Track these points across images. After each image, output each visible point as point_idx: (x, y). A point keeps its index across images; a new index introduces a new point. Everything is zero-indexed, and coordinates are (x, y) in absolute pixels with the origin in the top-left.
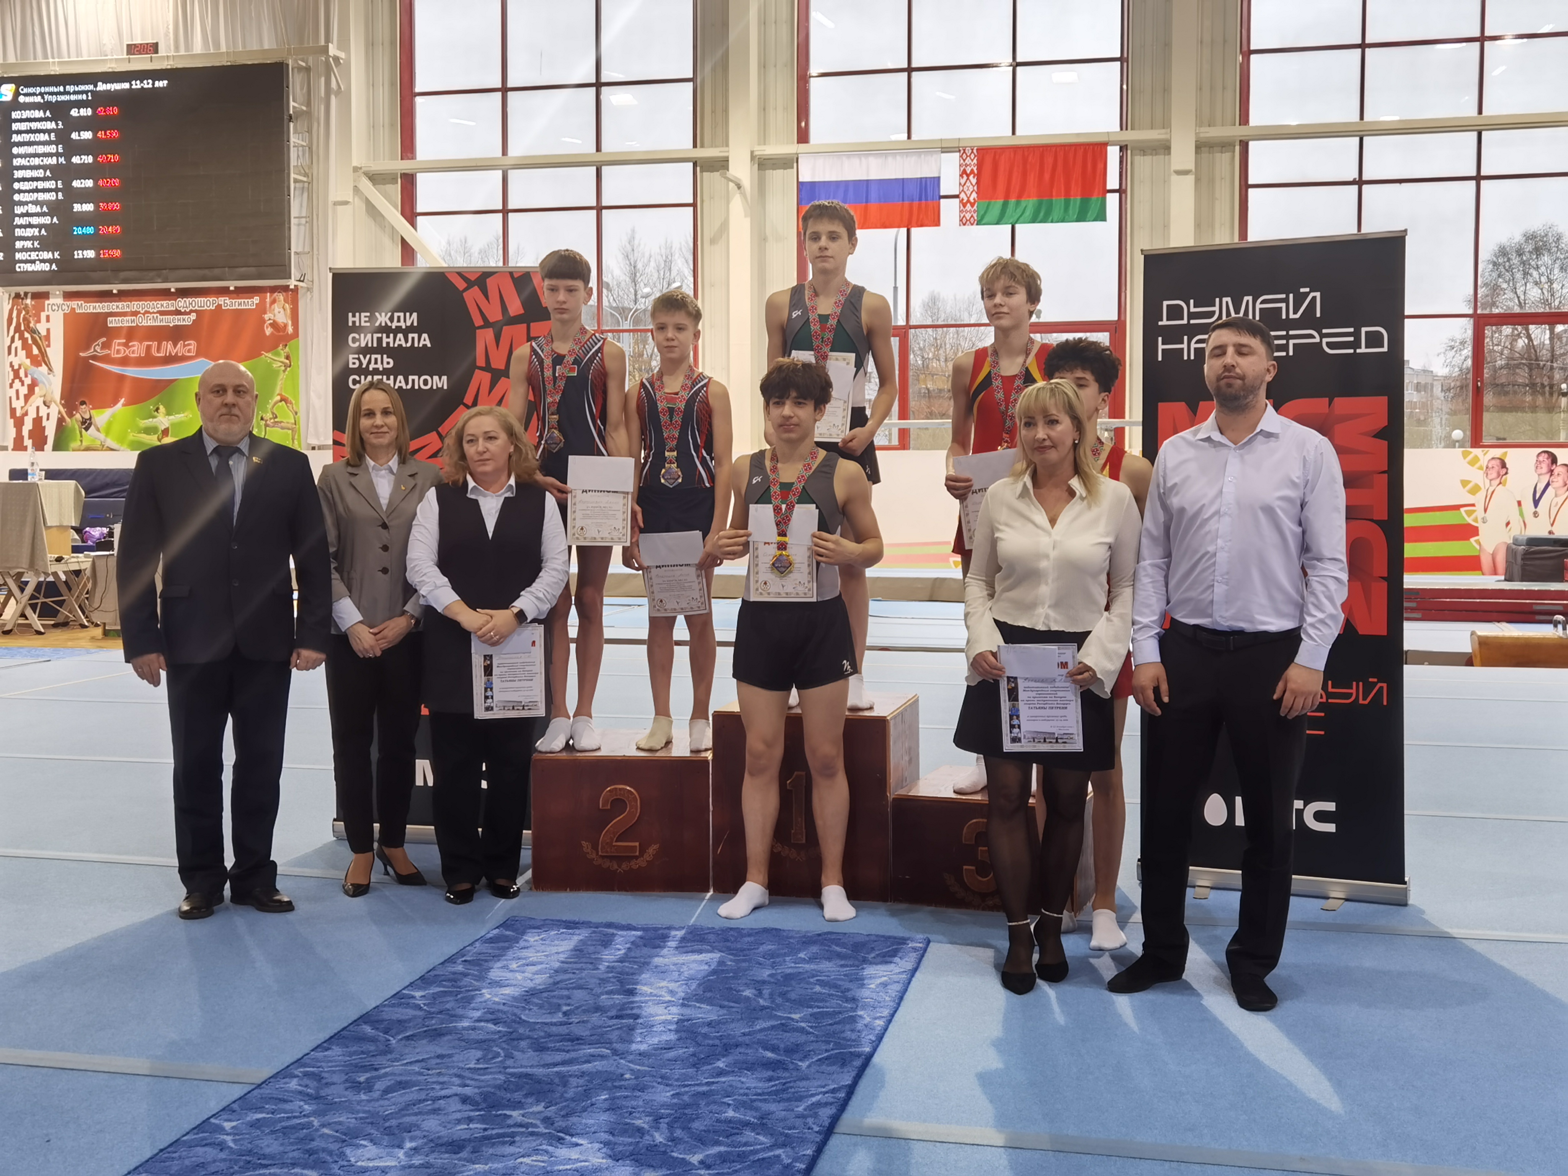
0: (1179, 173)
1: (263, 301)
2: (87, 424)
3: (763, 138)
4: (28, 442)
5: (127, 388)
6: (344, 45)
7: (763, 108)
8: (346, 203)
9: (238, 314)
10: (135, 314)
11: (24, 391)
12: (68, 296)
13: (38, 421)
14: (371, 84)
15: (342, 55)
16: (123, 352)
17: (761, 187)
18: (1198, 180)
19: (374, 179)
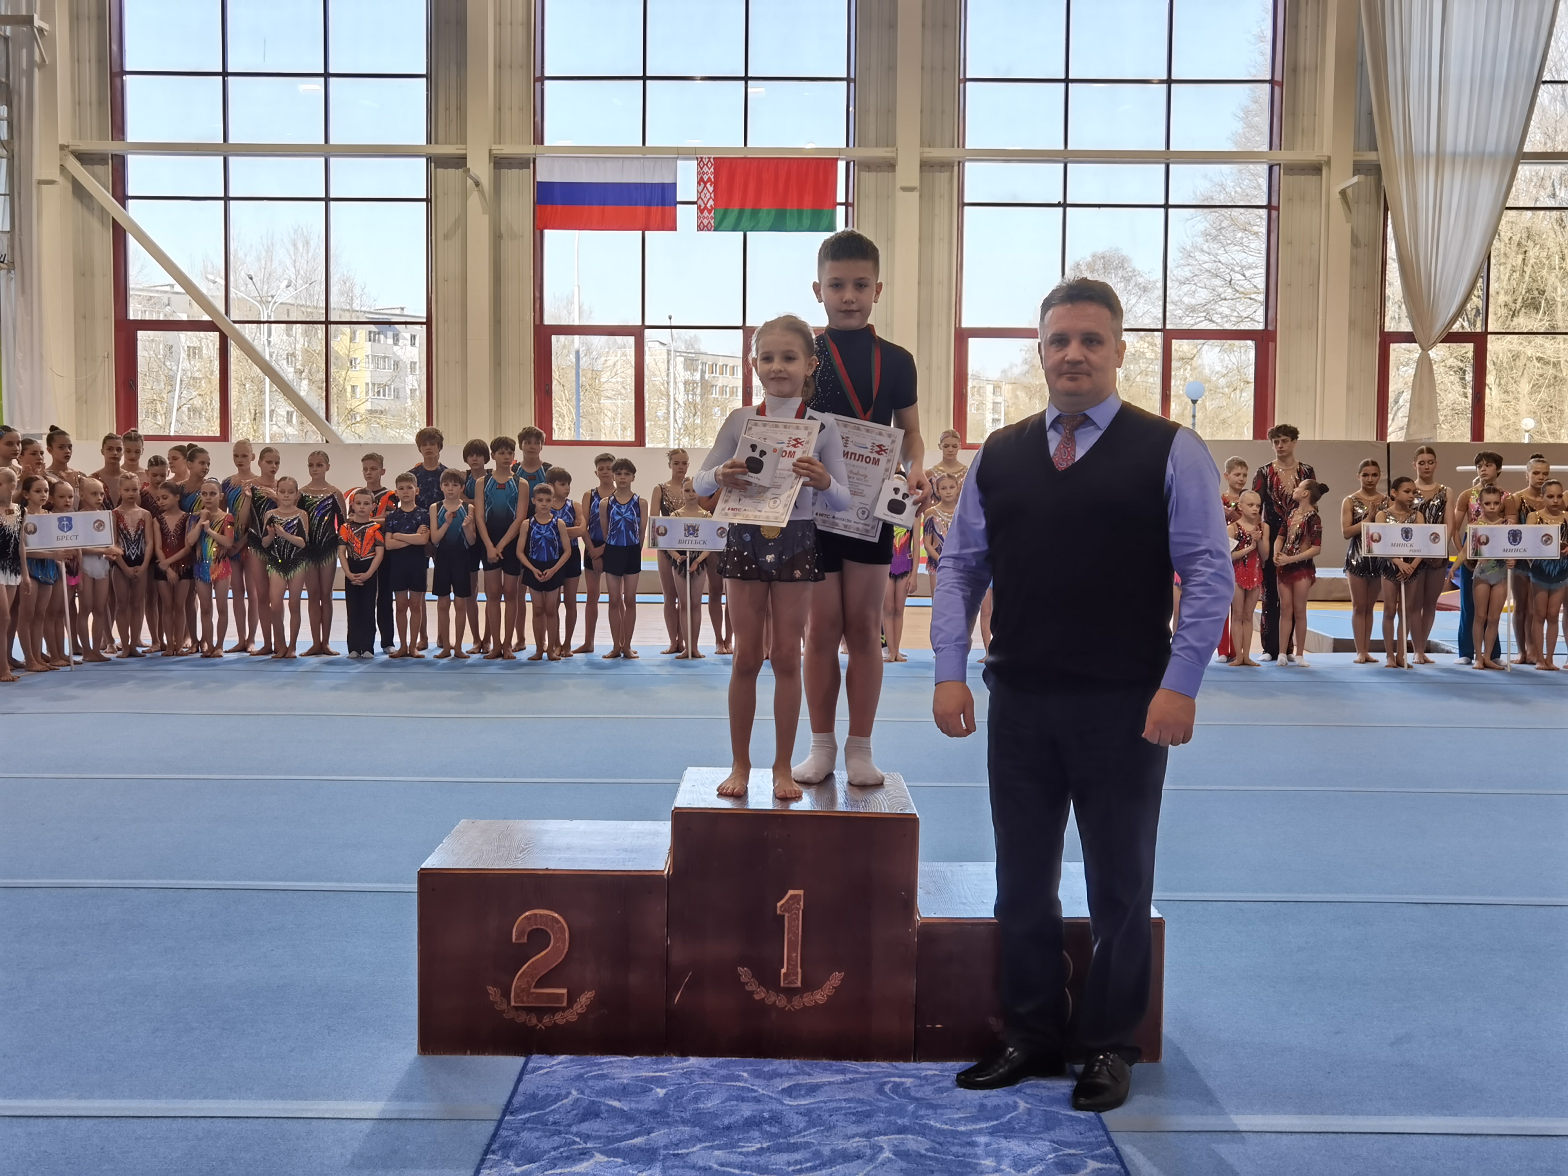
3: (500, 138)
6: (49, 16)
7: (499, 108)
8: (51, 182)
14: (77, 59)
15: (47, 27)
17: (498, 186)
18: (920, 196)
19: (84, 158)
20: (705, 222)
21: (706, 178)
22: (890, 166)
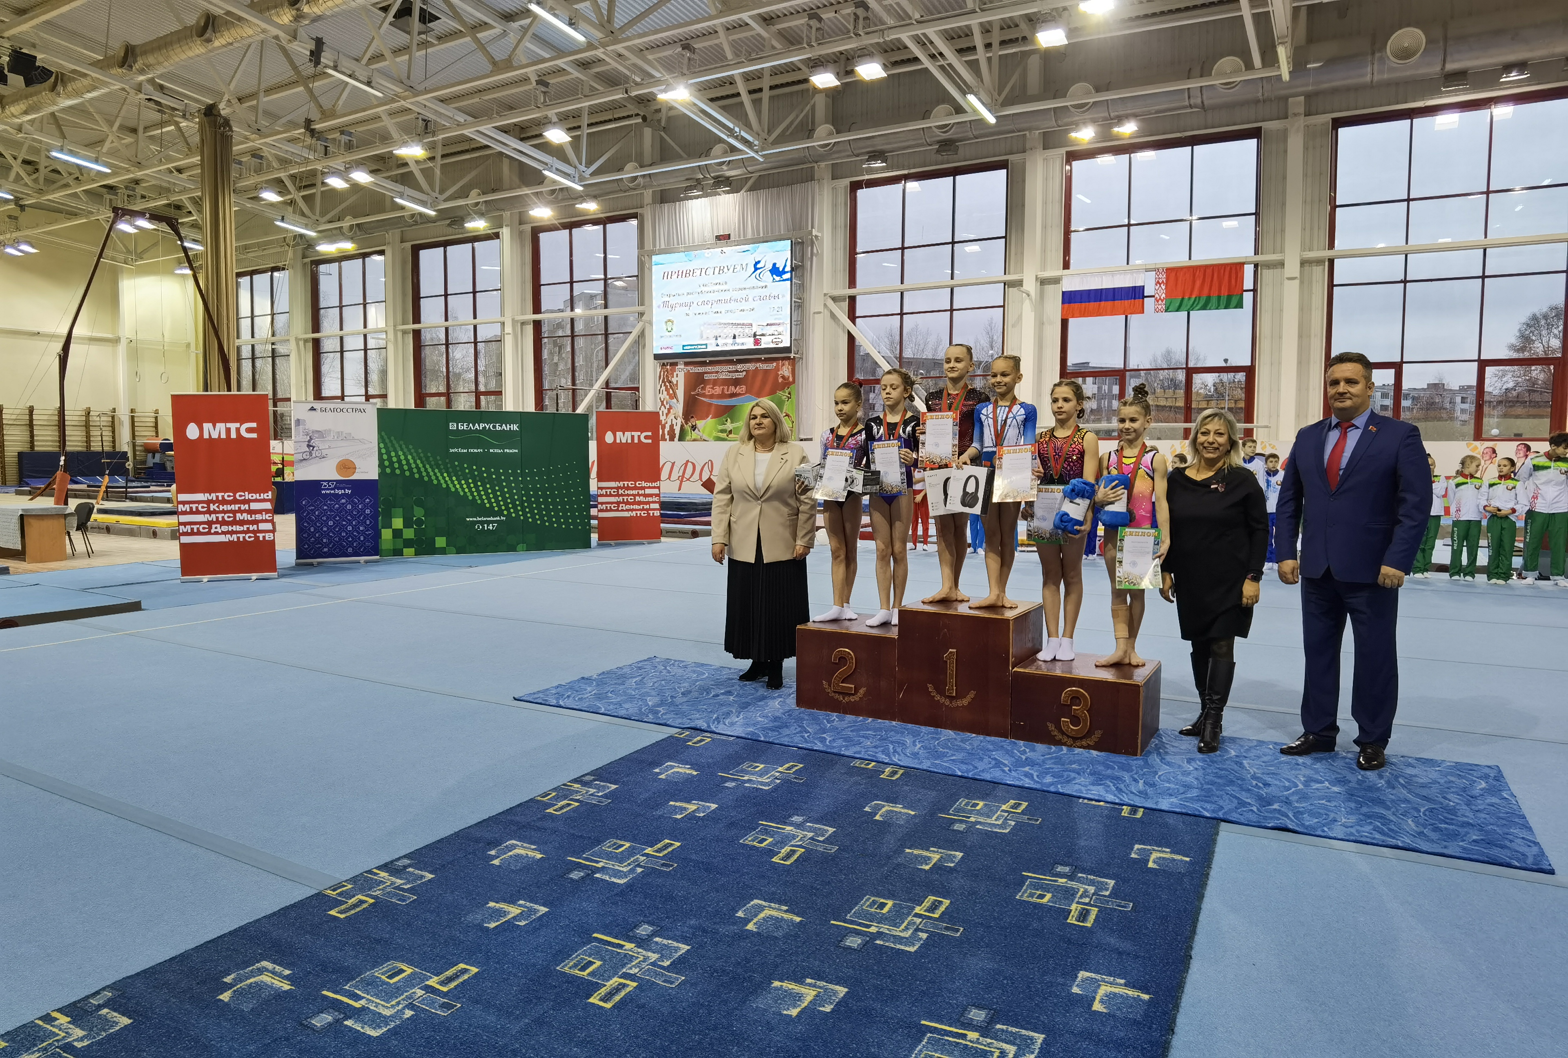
0: (1289, 279)
1: (778, 364)
2: (694, 428)
3: (1044, 268)
4: (667, 437)
5: (713, 409)
6: (821, 229)
7: (1044, 251)
8: (820, 313)
9: (766, 371)
10: (717, 372)
11: (666, 411)
12: (686, 364)
13: (672, 426)
14: (834, 249)
15: (819, 234)
16: (712, 392)
17: (1042, 295)
18: (1302, 282)
19: (835, 299)
20: (1160, 307)
21: (1161, 281)
22: (1281, 264)
